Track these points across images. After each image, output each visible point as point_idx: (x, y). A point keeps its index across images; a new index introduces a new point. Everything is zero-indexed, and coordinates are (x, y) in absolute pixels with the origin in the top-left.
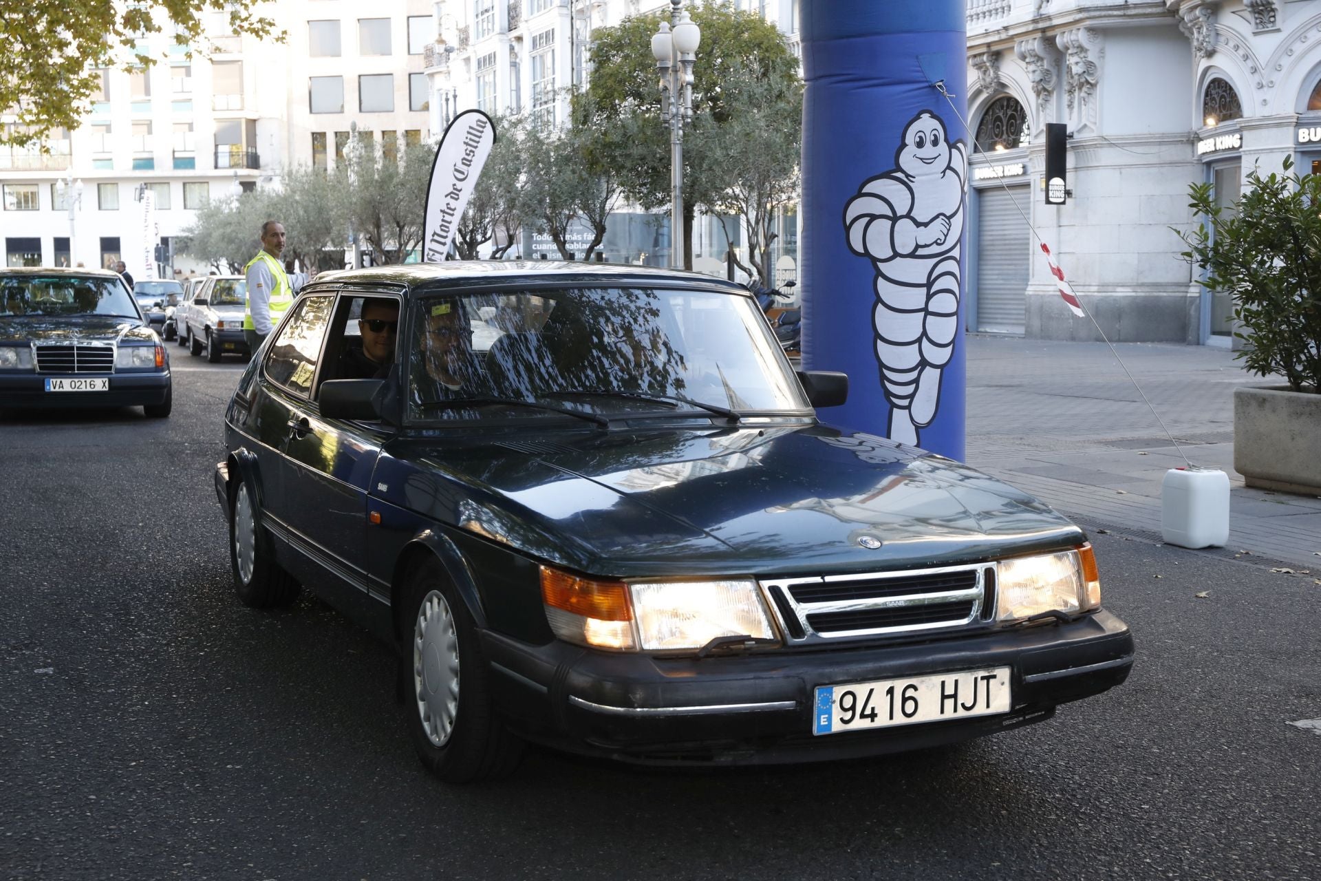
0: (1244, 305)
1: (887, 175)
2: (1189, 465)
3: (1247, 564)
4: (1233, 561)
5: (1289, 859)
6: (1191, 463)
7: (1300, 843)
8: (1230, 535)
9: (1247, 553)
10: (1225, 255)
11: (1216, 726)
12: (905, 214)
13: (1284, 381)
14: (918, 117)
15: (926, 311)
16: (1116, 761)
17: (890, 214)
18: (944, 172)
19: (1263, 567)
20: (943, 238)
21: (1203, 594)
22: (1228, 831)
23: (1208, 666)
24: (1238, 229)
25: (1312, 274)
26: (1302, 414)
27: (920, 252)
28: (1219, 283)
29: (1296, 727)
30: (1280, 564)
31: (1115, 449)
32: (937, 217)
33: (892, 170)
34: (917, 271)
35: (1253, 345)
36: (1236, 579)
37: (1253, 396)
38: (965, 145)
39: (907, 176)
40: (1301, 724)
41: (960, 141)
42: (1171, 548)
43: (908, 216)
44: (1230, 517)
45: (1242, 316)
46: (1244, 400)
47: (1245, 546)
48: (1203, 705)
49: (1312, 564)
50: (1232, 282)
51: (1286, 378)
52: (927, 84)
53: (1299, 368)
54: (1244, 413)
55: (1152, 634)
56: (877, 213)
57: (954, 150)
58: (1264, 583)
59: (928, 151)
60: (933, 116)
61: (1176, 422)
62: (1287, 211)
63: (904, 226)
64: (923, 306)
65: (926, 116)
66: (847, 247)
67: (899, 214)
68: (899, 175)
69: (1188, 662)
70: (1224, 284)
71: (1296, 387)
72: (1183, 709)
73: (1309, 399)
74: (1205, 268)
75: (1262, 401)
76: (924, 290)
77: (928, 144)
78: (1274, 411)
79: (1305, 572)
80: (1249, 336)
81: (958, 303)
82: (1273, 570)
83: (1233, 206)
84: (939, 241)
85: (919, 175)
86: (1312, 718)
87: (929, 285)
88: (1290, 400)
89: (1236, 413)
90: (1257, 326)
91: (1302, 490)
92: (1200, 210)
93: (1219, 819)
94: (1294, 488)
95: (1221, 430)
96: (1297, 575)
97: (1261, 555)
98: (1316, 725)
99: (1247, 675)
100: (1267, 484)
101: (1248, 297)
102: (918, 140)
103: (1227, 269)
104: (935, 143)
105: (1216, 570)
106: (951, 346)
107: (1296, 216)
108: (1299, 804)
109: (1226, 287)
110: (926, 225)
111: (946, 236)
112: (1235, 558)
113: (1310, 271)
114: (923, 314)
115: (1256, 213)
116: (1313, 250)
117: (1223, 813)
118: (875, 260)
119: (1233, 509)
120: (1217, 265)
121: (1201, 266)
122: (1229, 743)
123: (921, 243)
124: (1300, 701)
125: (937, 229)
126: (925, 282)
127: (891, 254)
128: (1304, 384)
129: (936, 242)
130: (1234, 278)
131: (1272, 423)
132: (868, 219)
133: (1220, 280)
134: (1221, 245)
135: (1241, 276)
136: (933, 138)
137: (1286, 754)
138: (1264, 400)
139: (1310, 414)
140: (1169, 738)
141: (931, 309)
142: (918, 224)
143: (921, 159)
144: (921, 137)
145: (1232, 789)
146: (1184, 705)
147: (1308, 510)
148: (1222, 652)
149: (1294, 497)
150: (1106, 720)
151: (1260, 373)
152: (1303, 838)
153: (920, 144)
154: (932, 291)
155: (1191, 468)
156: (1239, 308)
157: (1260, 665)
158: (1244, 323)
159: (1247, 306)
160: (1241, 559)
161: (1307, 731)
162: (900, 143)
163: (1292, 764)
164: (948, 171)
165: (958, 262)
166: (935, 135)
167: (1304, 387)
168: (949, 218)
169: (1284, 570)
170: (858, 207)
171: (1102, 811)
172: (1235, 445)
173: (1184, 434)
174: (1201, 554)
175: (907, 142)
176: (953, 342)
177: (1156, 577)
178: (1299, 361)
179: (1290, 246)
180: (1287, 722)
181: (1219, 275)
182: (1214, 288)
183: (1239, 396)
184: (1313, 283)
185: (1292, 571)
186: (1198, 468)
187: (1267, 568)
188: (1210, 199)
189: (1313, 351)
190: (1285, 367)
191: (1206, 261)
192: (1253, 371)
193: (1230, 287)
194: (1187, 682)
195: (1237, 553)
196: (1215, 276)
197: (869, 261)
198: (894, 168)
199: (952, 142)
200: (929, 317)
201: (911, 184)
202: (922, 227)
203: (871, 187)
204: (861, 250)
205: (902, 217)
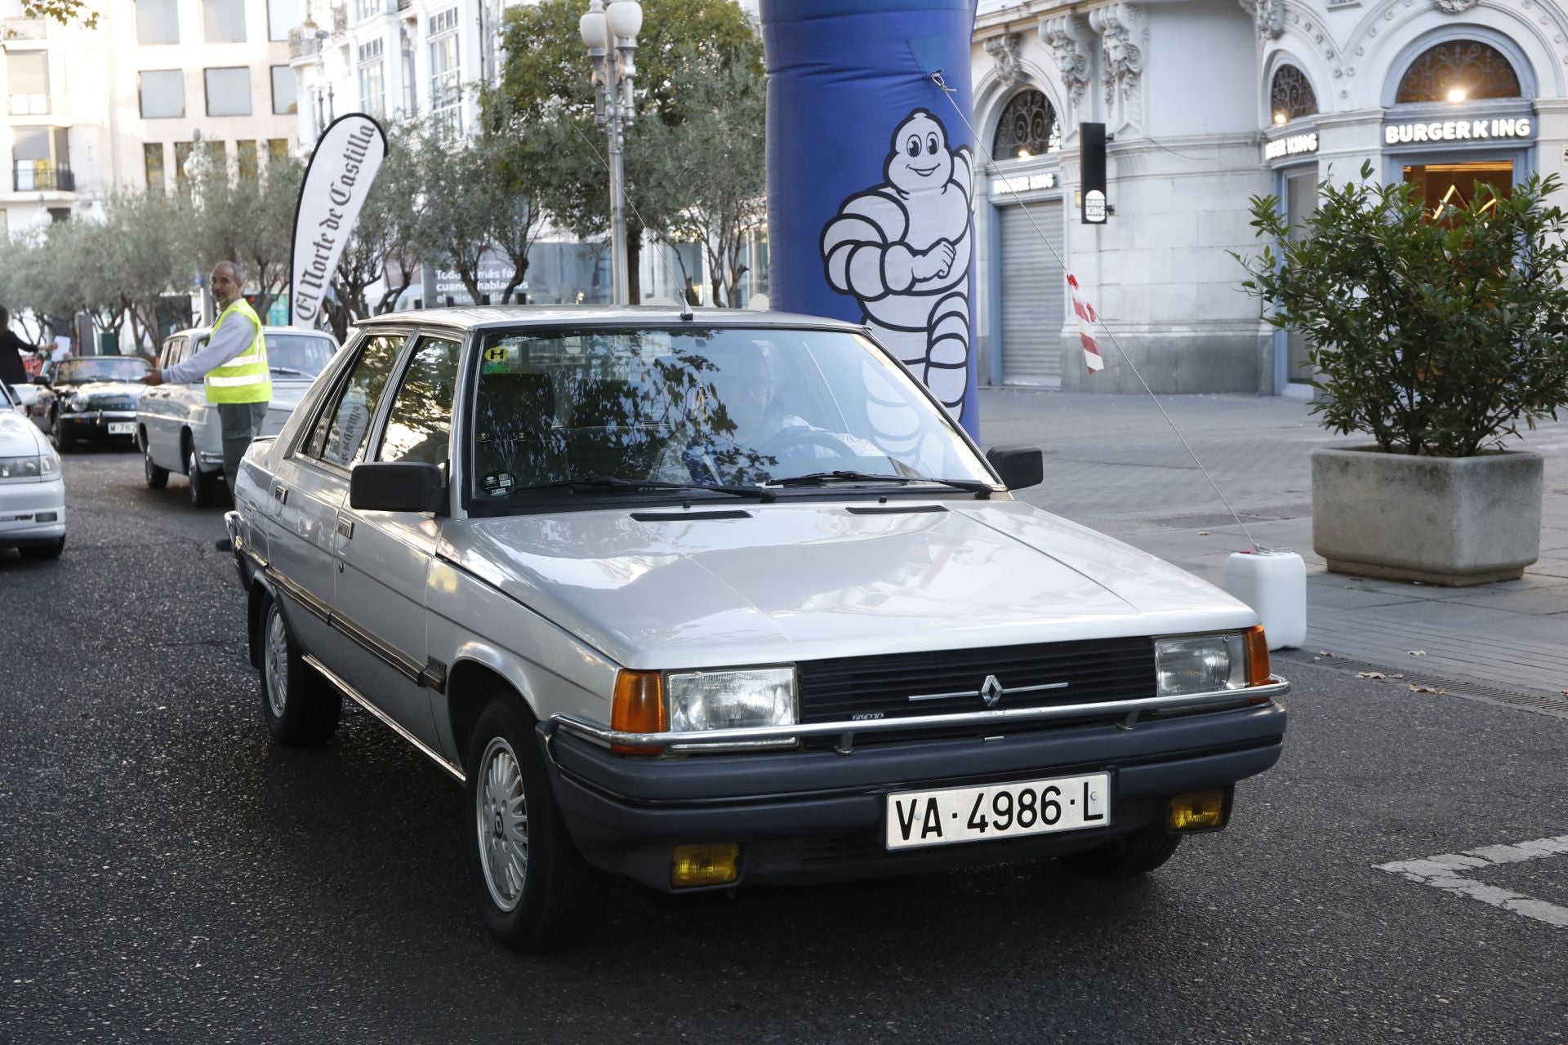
0: (1320, 346)
1: (874, 191)
2: (1256, 547)
3: (1328, 668)
4: (1312, 665)
5: (1372, 1038)
6: (1258, 545)
7: (1386, 1018)
8: (1308, 632)
9: (1328, 655)
10: (1296, 286)
11: (1287, 874)
12: (897, 239)
13: (1371, 440)
14: (910, 118)
15: (928, 362)
16: (1165, 924)
17: (879, 240)
18: (945, 186)
20: (946, 269)
22: (1299, 1007)
23: (1278, 799)
24: (1311, 252)
25: (1400, 307)
26: (1392, 480)
27: (918, 287)
29: (1384, 872)
30: (1369, 667)
31: (1170, 528)
32: (938, 243)
33: (881, 185)
34: (915, 311)
35: (1330, 399)
36: (1314, 688)
37: (1334, 459)
38: (971, 152)
39: (899, 191)
40: (1389, 867)
41: (965, 147)
43: (902, 242)
44: (1308, 610)
45: (1318, 359)
46: (1324, 465)
47: (1325, 646)
48: (1271, 848)
49: (1407, 665)
50: (1304, 318)
51: (1373, 436)
52: (919, 76)
53: (1388, 423)
54: (1324, 480)
56: (863, 239)
57: (957, 160)
58: (1348, 692)
59: (924, 160)
60: (930, 116)
61: (1244, 492)
62: (1368, 229)
63: (897, 254)
64: (923, 355)
65: (920, 116)
66: (826, 284)
67: (890, 240)
68: (889, 190)
70: (1293, 321)
71: (1386, 447)
72: (1247, 855)
74: (1271, 302)
75: (1345, 465)
76: (925, 335)
77: (924, 152)
78: (1359, 477)
79: (1397, 676)
80: (1327, 385)
81: (968, 351)
82: (1360, 675)
83: (1304, 224)
84: (941, 274)
85: (914, 191)
86: (1403, 859)
87: (930, 328)
88: (1378, 463)
89: (1314, 481)
90: (1336, 372)
91: (1396, 573)
92: (1264, 229)
93: (1289, 991)
94: (1386, 571)
95: (1299, 502)
96: (1389, 680)
97: (1345, 656)
98: (1408, 868)
99: (1326, 808)
100: (1354, 568)
101: (1324, 336)
102: (911, 146)
103: (1298, 302)
104: (933, 149)
106: (960, 405)
107: (1378, 235)
108: (1386, 968)
109: (1297, 325)
110: (924, 253)
111: (950, 267)
112: (1313, 662)
113: (1397, 303)
114: (923, 365)
115: (1331, 232)
116: (1400, 278)
117: (1294, 984)
118: (861, 299)
119: (1311, 601)
120: (1286, 297)
121: (1266, 298)
122: (1302, 895)
123: (919, 276)
124: (1388, 839)
125: (937, 259)
126: (924, 324)
127: (881, 290)
128: (1394, 442)
129: (937, 275)
130: (1307, 314)
131: (1359, 492)
132: (850, 247)
133: (1291, 316)
134: (1290, 272)
135: (1315, 311)
136: (930, 144)
137: (1371, 906)
138: (1347, 463)
139: (1402, 480)
140: (1229, 892)
141: (933, 359)
142: (915, 253)
143: (916, 170)
144: (914, 143)
145: (1303, 952)
147: (1402, 599)
148: (1296, 780)
149: (1386, 583)
151: (1341, 430)
152: (1390, 1011)
153: (914, 152)
154: (934, 337)
155: (1258, 550)
156: (1314, 350)
157: (1342, 795)
158: (1319, 368)
159: (1323, 348)
160: (1321, 663)
161: (1397, 875)
162: (888, 151)
163: (1378, 918)
164: (950, 185)
165: (966, 300)
166: (932, 140)
167: (1395, 446)
168: (954, 244)
169: (1373, 675)
170: (838, 232)
171: (1146, 989)
172: (1314, 522)
173: (1254, 507)
175: (898, 148)
176: (962, 399)
178: (1388, 414)
179: (1372, 272)
180: (1373, 866)
181: (1288, 310)
182: (1283, 326)
183: (1317, 459)
184: (1402, 317)
185: (1382, 676)
186: (1267, 551)
187: (1353, 673)
188: (1276, 215)
189: (1405, 401)
190: (1371, 422)
191: (1272, 291)
192: (1333, 428)
193: (1302, 325)
194: (1253, 820)
195: (1317, 655)
196: (1284, 311)
197: (854, 300)
198: (882, 181)
199: (953, 148)
200: (931, 370)
201: (904, 202)
202: (920, 256)
203: (854, 207)
204: (844, 287)
205: (894, 244)
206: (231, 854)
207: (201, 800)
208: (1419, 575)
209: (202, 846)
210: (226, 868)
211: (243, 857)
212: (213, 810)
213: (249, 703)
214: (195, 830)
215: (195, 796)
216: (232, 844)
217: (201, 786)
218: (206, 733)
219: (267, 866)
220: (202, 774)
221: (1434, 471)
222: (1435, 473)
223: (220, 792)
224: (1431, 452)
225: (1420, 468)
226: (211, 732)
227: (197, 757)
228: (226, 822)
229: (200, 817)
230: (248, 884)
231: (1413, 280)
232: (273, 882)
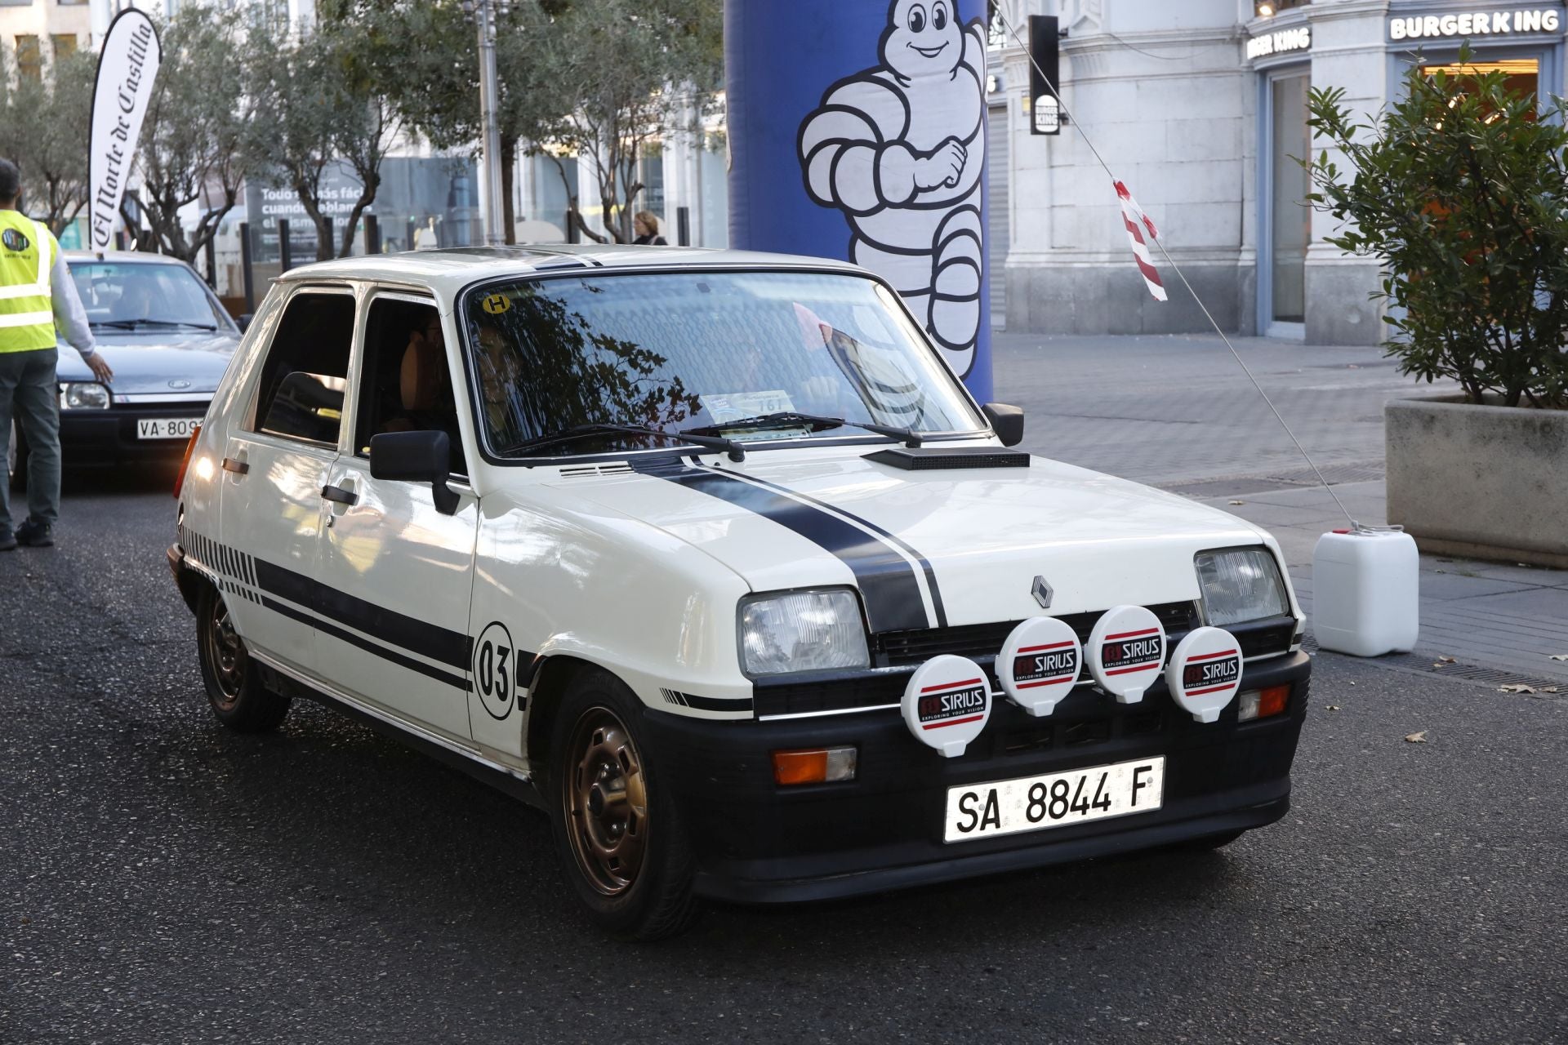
0: (1396, 274)
1: (866, 76)
2: (1353, 524)
3: (1458, 679)
4: (1434, 675)
6: (1357, 522)
8: (1421, 632)
9: (1450, 661)
11: (1540, 988)
12: (896, 138)
13: (1459, 388)
15: (933, 294)
17: (873, 139)
18: (955, 70)
19: (1483, 684)
20: (955, 175)
21: (1417, 737)
23: (1476, 870)
24: (1387, 156)
25: (1501, 224)
26: (1491, 438)
27: (922, 198)
28: (1360, 240)
30: (1507, 677)
32: (945, 142)
33: (874, 68)
35: (1407, 339)
36: (1454, 706)
37: (1415, 413)
39: (898, 76)
41: (977, 20)
42: (1333, 657)
43: (901, 141)
44: (1421, 604)
45: (1393, 291)
46: (1400, 419)
47: (1443, 649)
48: (1500, 946)
49: (1554, 674)
50: (1380, 238)
51: (1460, 385)
53: (1480, 367)
54: (1401, 438)
55: (1365, 813)
56: (852, 137)
57: (968, 36)
58: (1498, 712)
59: (929, 36)
63: (894, 157)
64: (927, 284)
66: (806, 196)
67: (886, 140)
68: (885, 75)
69: (1443, 863)
70: (1367, 242)
71: (1479, 399)
72: (1472, 957)
73: (1501, 414)
74: (1342, 218)
75: (1429, 421)
76: (930, 258)
77: (929, 26)
78: (1448, 435)
79: (1550, 689)
80: (1404, 321)
81: (980, 279)
82: (1503, 688)
83: (1370, 123)
84: (949, 181)
85: (916, 76)
87: (936, 250)
88: (1472, 417)
89: (1390, 439)
90: (1414, 306)
91: (1493, 553)
92: (1322, 130)
94: (1481, 551)
96: (1541, 695)
97: (1473, 663)
100: (1438, 546)
101: (1402, 261)
102: (913, 18)
103: (1373, 219)
104: (940, 23)
105: (1417, 692)
106: (972, 347)
107: (1478, 133)
109: (1372, 245)
110: (929, 155)
111: (960, 173)
112: (1434, 670)
113: (1497, 218)
114: (927, 297)
116: (1502, 187)
118: (850, 213)
119: (1423, 593)
120: (1361, 213)
121: (1335, 214)
123: (922, 184)
125: (944, 164)
126: (929, 246)
127: (875, 202)
128: (1487, 391)
129: (945, 183)
131: (1445, 453)
132: (836, 147)
133: (1363, 236)
134: (1365, 181)
135: (1393, 230)
136: (936, 16)
138: (1432, 418)
139: (1505, 438)
140: (1473, 1018)
141: (939, 289)
142: (917, 154)
143: (919, 50)
144: (917, 14)
146: (1470, 947)
147: (1513, 587)
148: (1487, 842)
149: (1488, 566)
150: (1353, 984)
151: (1424, 376)
153: (917, 26)
154: (941, 261)
155: (1356, 529)
156: (1389, 278)
157: (1558, 862)
158: (1397, 301)
159: (1400, 276)
160: (1445, 671)
162: (886, 25)
165: (979, 214)
166: (939, 11)
167: (1489, 396)
168: (965, 143)
169: (1520, 688)
170: (820, 128)
172: (1389, 490)
173: (1285, 470)
174: (1383, 665)
175: (896, 21)
176: (974, 341)
177: (1332, 709)
181: (1362, 229)
182: (1353, 248)
183: (1392, 412)
184: (1501, 237)
185: (1530, 689)
186: (1369, 530)
187: (1492, 686)
188: (1339, 112)
189: (1502, 340)
190: (1459, 367)
191: (1343, 206)
192: (1413, 375)
193: (1377, 247)
194: (1456, 903)
195: (1435, 661)
196: (1355, 230)
197: (841, 214)
198: (878, 63)
199: (965, 22)
200: (937, 303)
201: (904, 89)
202: (923, 160)
203: (843, 95)
204: (828, 198)
205: (891, 143)
206: (71, 974)
207: (20, 888)
208: (1525, 556)
209: (28, 964)
210: (65, 999)
211: (88, 979)
212: (41, 903)
213: (76, 743)
214: (16, 937)
215: (12, 882)
216: (71, 957)
217: (20, 867)
218: (20, 786)
219: (123, 991)
220: (20, 848)
221: (1546, 427)
222: (1547, 429)
223: (46, 876)
224: (1535, 403)
225: (1528, 423)
226: (27, 785)
227: (11, 823)
228: (59, 923)
229: (22, 917)
230: (98, 1024)
231: (1518, 190)
232: (136, 1019)
